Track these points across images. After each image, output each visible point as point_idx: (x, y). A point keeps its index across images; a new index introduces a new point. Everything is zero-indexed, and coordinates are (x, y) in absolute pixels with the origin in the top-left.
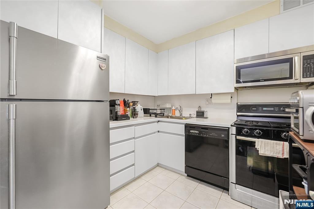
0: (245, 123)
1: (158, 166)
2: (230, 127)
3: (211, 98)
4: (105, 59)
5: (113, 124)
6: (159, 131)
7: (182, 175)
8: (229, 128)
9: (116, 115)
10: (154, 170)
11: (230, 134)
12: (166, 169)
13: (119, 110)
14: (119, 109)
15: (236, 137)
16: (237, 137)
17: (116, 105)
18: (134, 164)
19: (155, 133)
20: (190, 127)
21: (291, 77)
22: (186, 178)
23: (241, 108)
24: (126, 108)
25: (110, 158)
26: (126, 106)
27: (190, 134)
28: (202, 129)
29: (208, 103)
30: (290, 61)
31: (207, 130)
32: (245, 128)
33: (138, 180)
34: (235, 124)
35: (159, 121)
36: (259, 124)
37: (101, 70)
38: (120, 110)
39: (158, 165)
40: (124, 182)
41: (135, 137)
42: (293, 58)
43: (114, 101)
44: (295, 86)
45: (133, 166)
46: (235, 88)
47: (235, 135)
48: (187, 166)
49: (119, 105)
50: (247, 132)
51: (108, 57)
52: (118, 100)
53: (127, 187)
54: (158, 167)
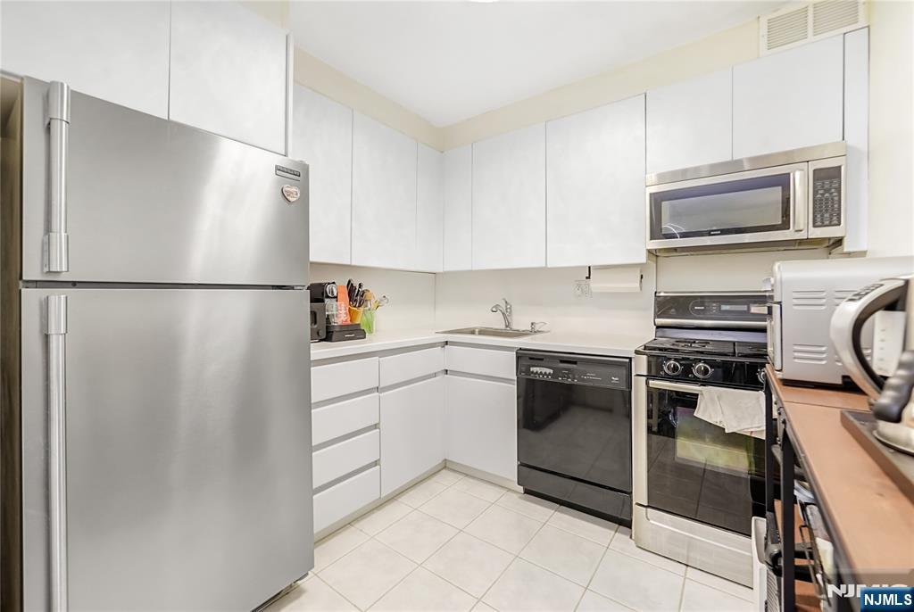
0: (673, 345)
1: (445, 467)
2: (632, 355)
3: (587, 278)
4: (296, 175)
5: (319, 350)
6: (447, 371)
7: (509, 490)
8: (630, 359)
9: (327, 327)
10: (435, 478)
11: (633, 374)
12: (467, 475)
13: (335, 313)
14: (334, 309)
15: (647, 383)
16: (651, 382)
17: (328, 297)
18: (379, 460)
19: (435, 375)
20: (531, 359)
21: (785, 225)
22: (520, 498)
23: (666, 305)
24: (355, 307)
25: (313, 444)
26: (356, 300)
27: (529, 377)
28: (562, 362)
29: (579, 292)
30: (783, 182)
31: (574, 366)
32: (670, 359)
33: (389, 506)
34: (645, 348)
35: (447, 343)
36: (708, 348)
37: (286, 203)
38: (338, 311)
39: (446, 465)
40: (352, 511)
41: (382, 386)
42: (791, 175)
43: (322, 286)
44: (796, 248)
45: (376, 465)
46: (649, 251)
47: (644, 378)
48: (523, 465)
49: (336, 297)
50: (675, 368)
51: (306, 168)
52: (334, 283)
53: (358, 525)
54: (444, 471)
